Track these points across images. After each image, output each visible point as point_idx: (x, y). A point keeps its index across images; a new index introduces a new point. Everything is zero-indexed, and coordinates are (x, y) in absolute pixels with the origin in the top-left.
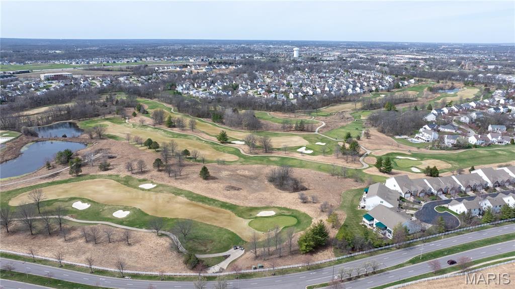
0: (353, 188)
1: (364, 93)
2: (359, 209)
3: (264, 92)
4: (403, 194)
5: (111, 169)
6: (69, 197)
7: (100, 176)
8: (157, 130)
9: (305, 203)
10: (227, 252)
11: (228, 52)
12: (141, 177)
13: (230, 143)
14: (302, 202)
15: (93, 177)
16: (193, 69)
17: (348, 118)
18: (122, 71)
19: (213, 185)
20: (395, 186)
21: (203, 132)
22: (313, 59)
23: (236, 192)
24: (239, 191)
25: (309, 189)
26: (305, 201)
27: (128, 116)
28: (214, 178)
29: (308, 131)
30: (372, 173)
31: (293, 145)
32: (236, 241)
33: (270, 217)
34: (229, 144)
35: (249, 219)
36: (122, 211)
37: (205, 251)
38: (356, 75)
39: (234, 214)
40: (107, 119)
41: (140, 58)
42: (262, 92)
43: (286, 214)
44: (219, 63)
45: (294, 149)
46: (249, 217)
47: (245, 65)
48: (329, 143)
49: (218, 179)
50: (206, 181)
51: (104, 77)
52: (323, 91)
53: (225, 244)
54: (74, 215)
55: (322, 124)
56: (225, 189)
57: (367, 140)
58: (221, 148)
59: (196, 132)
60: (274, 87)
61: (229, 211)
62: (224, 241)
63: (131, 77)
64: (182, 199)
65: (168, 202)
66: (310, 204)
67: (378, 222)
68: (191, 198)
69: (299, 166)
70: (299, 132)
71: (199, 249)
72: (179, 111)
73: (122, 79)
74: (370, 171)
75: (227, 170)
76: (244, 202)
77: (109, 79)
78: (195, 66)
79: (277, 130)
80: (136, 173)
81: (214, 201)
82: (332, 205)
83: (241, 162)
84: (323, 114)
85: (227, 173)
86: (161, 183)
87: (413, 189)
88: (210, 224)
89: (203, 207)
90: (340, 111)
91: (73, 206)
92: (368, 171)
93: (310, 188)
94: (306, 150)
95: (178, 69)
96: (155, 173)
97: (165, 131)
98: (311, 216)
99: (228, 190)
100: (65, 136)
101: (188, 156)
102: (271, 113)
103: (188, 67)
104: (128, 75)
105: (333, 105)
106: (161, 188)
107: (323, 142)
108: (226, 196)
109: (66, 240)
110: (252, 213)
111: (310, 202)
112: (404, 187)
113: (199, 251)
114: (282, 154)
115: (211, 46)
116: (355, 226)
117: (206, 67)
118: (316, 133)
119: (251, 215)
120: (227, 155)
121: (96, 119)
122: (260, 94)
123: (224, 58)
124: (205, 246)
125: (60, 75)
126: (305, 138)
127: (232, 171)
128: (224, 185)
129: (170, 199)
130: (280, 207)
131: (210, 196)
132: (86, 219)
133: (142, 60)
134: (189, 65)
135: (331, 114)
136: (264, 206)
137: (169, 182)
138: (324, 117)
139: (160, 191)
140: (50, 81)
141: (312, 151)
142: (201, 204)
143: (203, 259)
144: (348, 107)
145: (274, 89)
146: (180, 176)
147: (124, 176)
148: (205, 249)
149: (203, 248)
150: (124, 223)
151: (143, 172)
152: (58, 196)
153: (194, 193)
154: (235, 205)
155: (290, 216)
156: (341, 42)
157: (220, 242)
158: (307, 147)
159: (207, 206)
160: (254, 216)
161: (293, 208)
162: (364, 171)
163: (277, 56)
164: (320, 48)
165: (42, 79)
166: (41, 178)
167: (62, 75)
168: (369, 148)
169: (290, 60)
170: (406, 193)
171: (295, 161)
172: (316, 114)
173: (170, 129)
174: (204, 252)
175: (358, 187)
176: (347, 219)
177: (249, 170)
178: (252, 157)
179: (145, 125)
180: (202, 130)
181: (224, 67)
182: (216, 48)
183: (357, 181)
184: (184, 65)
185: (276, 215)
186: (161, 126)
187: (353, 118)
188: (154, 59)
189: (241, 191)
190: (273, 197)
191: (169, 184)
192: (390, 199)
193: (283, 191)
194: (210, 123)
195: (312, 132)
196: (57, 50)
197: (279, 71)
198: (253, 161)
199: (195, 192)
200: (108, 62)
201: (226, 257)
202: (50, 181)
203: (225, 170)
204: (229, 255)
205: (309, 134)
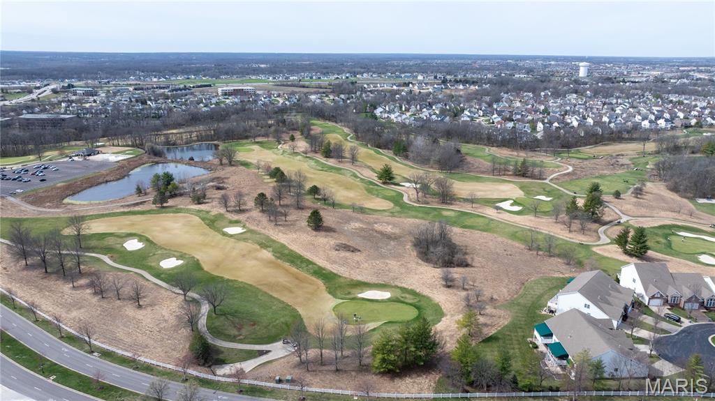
0: (556, 275)
1: (673, 128)
2: (544, 313)
3: (499, 119)
4: (647, 299)
5: (206, 203)
6: (129, 232)
7: (188, 211)
8: (308, 159)
9: (449, 287)
10: (269, 346)
11: (482, 69)
12: (235, 217)
13: (397, 184)
14: (445, 286)
15: (178, 211)
16: (416, 87)
17: (622, 165)
18: (321, 88)
19: (322, 240)
20: (634, 281)
21: (369, 167)
22: (609, 80)
23: (348, 254)
24: (354, 254)
25: (472, 266)
26: (449, 284)
27: (285, 141)
28: (329, 230)
29: (533, 177)
30: (606, 254)
31: (495, 196)
32: (293, 330)
33: (377, 301)
34: (393, 186)
35: (342, 299)
36: (175, 259)
37: (235, 337)
38: (671, 101)
39: (324, 288)
40: (258, 143)
41: (355, 74)
42: (496, 121)
43: (406, 301)
44: (457, 82)
45: (493, 203)
46: (343, 296)
47: (495, 84)
48: (558, 198)
49: (334, 231)
50: (314, 233)
51: (293, 93)
52: (597, 123)
53: (274, 331)
54: (115, 256)
55: (568, 169)
56: (334, 248)
57: (635, 200)
58: (377, 190)
59: (357, 166)
60: (519, 114)
61: (320, 282)
62: (274, 326)
63: (327, 96)
64: (267, 254)
65: (244, 256)
66: (455, 291)
67: (557, 341)
68: (278, 255)
69: (481, 228)
70: (517, 177)
71: (227, 332)
72: (357, 138)
73: (313, 97)
74: (605, 250)
75: (361, 221)
76: (352, 272)
77: (297, 97)
78: (422, 84)
79: (483, 172)
80: (232, 212)
81: (309, 262)
82: (495, 297)
83: (391, 213)
84: (581, 157)
85: (357, 225)
86: (253, 228)
87: (671, 292)
88: (276, 296)
89: (287, 270)
90: (614, 154)
91: (124, 245)
92: (600, 250)
93: (473, 264)
94: (512, 205)
95: (395, 87)
96: (256, 214)
97: (317, 162)
98: (444, 311)
99: (336, 250)
100: (192, 159)
101: (316, 196)
102: (494, 148)
103: (411, 85)
104: (324, 93)
105: (605, 145)
106: (248, 235)
107: (548, 196)
108: (328, 259)
109: (74, 287)
110: (353, 291)
111: (458, 288)
112: (651, 286)
113: (225, 335)
114: (467, 208)
115: (462, 61)
116: (515, 342)
117: (436, 86)
118: (547, 181)
119: (349, 293)
120: (379, 200)
121: (244, 141)
122: (493, 123)
123: (469, 76)
124: (239, 329)
125: (240, 90)
126: (521, 188)
127: (368, 223)
128: (337, 242)
129: (250, 251)
130: (405, 288)
131: (307, 255)
132: (125, 263)
133: (356, 76)
134: (412, 83)
135: (594, 157)
136: (380, 282)
137: (264, 228)
138: (581, 161)
139: (244, 239)
140: (226, 97)
141: (520, 208)
142: (287, 265)
143: (223, 350)
144: (631, 149)
145: (519, 117)
146: (286, 221)
147: (216, 213)
148: (237, 333)
149: (234, 332)
150: (163, 276)
151: (242, 211)
152: (120, 229)
153: (288, 249)
154: (335, 275)
155: (411, 304)
156: (674, 58)
157: (266, 327)
158: (515, 201)
159: (294, 269)
160: (352, 296)
161: (424, 294)
162: (594, 249)
163: (552, 75)
164: (631, 66)
165: (220, 94)
166: (122, 206)
167: (242, 90)
168: (629, 213)
169: (571, 80)
170: (653, 297)
171: (481, 220)
172: (567, 155)
173: (325, 159)
174: (232, 339)
175: (567, 275)
176: (506, 326)
177: (394, 225)
178: (415, 207)
179: (297, 153)
180: (369, 164)
181: (461, 87)
182: (468, 64)
183: (568, 264)
184: (405, 83)
185: (389, 300)
186: (316, 155)
187: (632, 166)
188: (371, 76)
189: (358, 253)
190: (403, 270)
191: (263, 231)
192: (609, 304)
193: (426, 264)
194: (387, 156)
195: (540, 179)
196: (262, 63)
197: (543, 94)
198: (413, 213)
199: (290, 247)
200: (311, 78)
201: (262, 353)
202: (126, 210)
203: (358, 220)
204: (270, 351)
205: (532, 182)
